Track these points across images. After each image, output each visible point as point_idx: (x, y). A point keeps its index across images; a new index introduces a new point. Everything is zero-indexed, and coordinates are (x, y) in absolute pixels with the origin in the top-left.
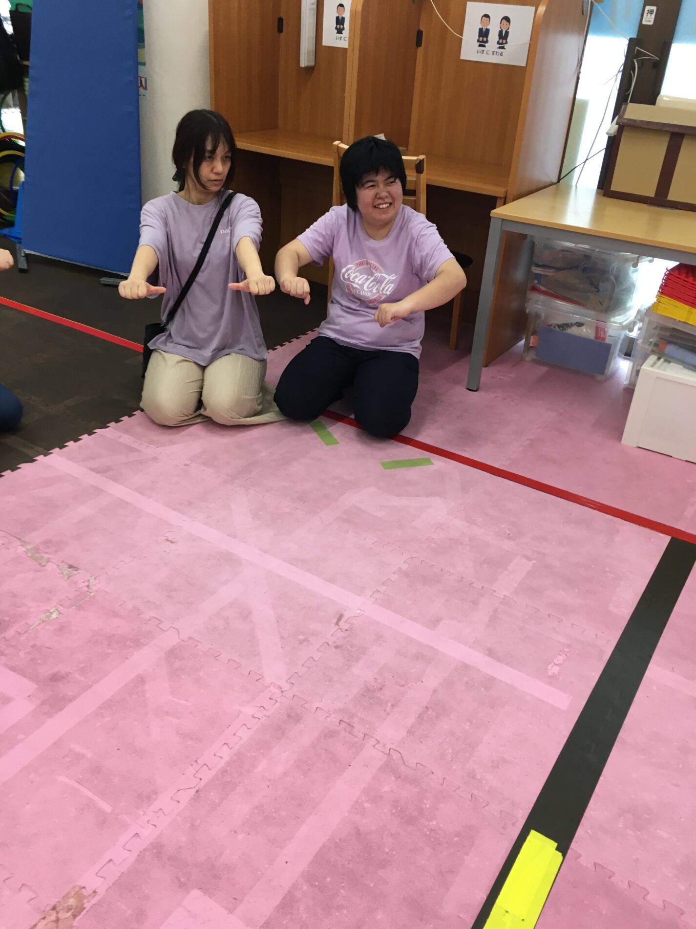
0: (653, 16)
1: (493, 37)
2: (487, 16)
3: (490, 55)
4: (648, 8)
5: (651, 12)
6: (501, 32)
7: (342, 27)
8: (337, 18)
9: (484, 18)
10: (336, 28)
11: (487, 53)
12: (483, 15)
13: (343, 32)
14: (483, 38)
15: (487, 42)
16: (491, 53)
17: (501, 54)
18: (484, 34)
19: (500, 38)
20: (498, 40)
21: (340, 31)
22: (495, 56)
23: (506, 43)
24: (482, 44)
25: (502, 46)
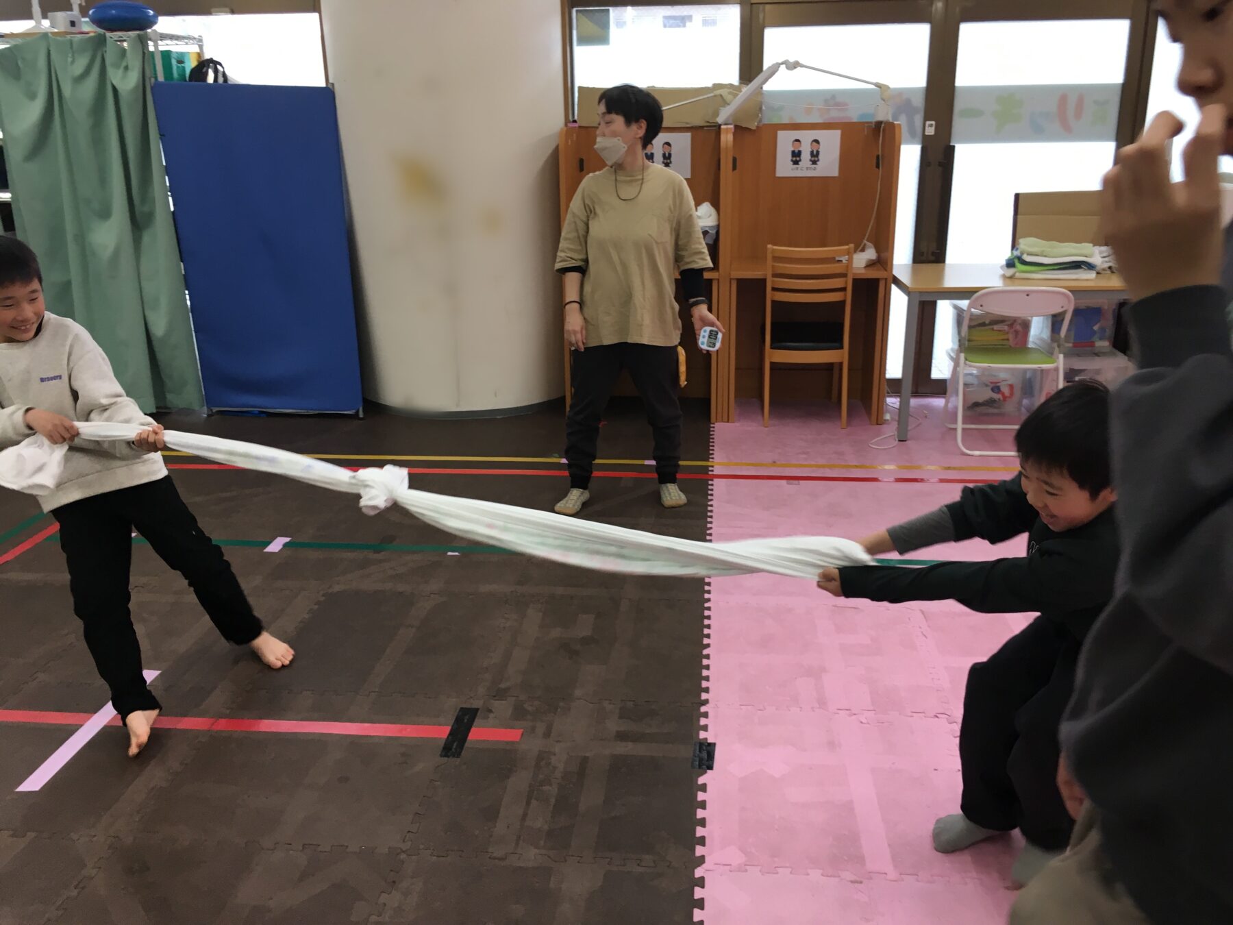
0: (933, 128)
1: (806, 157)
2: (798, 140)
3: (805, 169)
4: (928, 123)
5: (931, 125)
6: (812, 152)
8: (647, 154)
9: (795, 142)
12: (794, 139)
14: (796, 159)
15: (800, 160)
16: (804, 169)
17: (815, 169)
18: (796, 156)
19: (812, 157)
20: (809, 157)
22: (809, 171)
23: (818, 160)
24: (796, 163)
25: (814, 162)
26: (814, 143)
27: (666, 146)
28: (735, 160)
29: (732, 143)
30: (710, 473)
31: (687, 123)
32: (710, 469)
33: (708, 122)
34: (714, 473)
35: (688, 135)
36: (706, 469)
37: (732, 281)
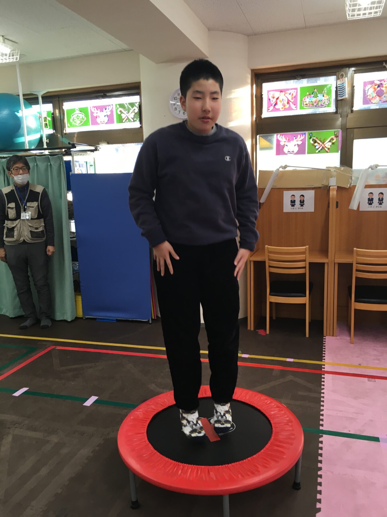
2: (371, 193)
6: (379, 199)
7: (294, 204)
8: (291, 201)
9: (370, 194)
10: (291, 205)
11: (373, 207)
12: (369, 192)
13: (295, 206)
14: (370, 202)
15: (373, 203)
16: (375, 207)
17: (381, 207)
18: (370, 201)
20: (378, 201)
21: (293, 206)
23: (383, 203)
24: (370, 204)
25: (380, 204)
26: (380, 194)
27: (301, 196)
28: (337, 203)
29: (336, 195)
30: (323, 369)
31: (313, 186)
32: (323, 366)
33: (323, 185)
34: (325, 370)
35: (312, 192)
36: (320, 367)
37: (335, 264)
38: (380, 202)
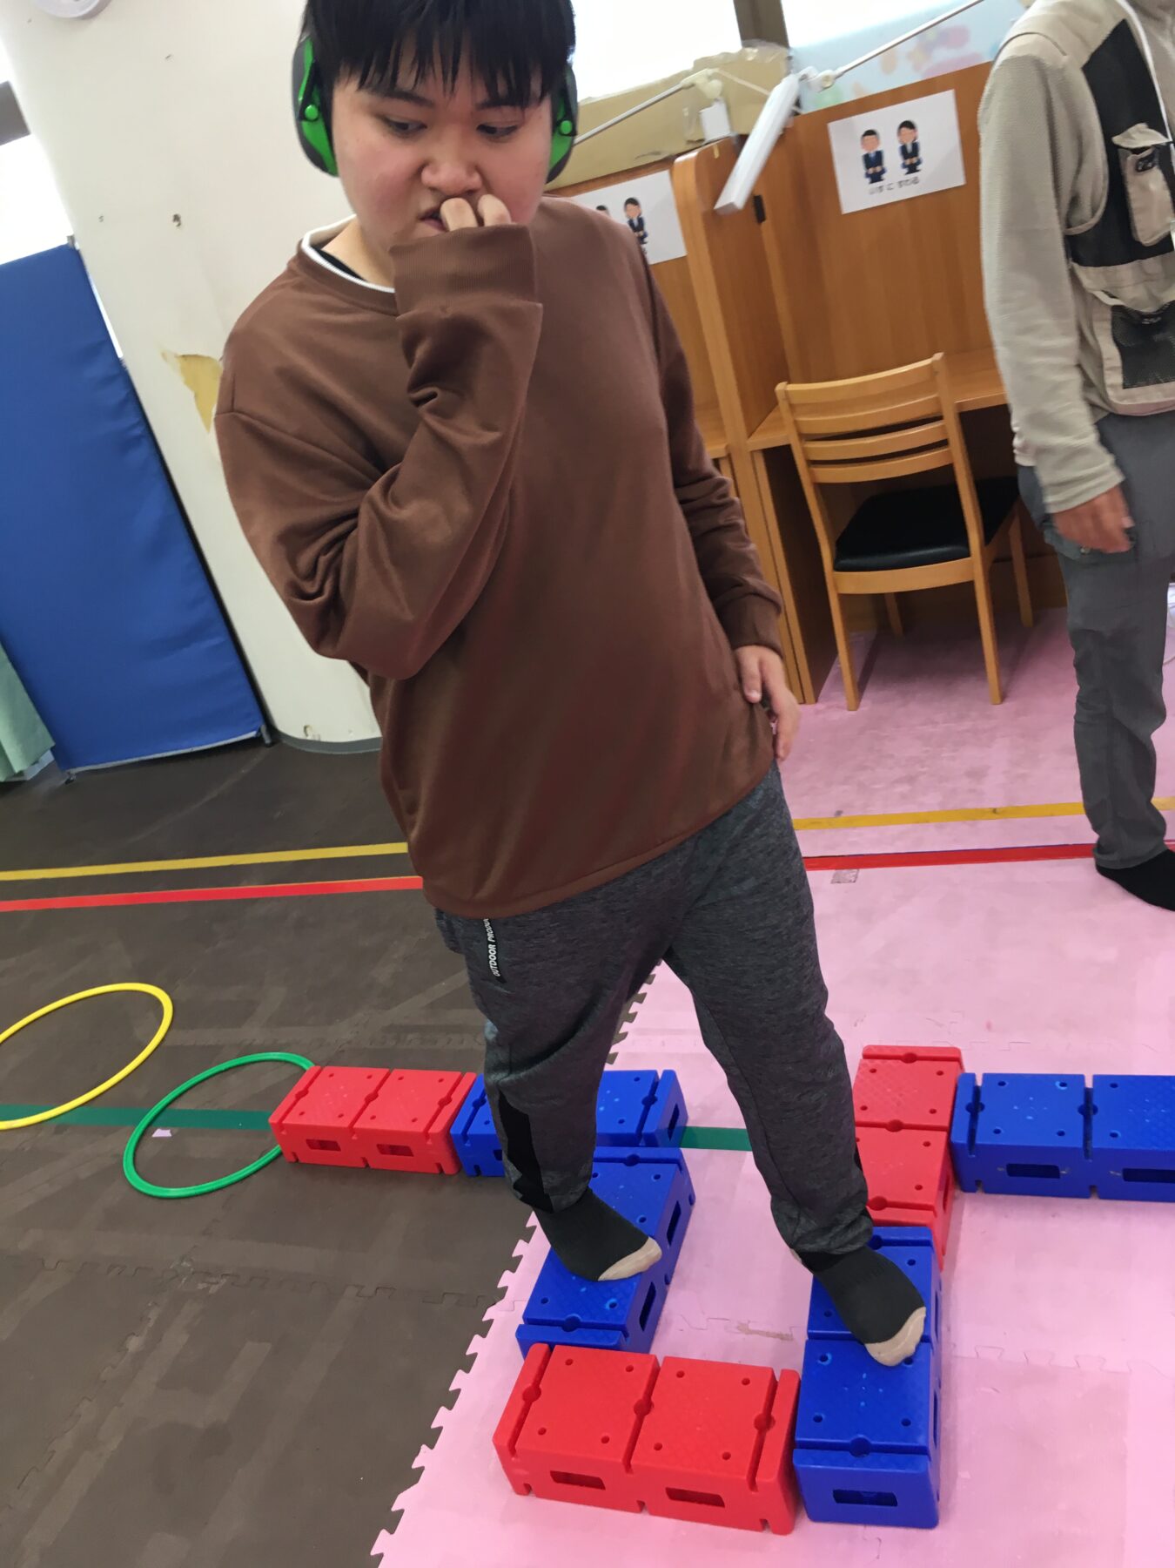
2: (870, 133)
6: (904, 149)
9: (866, 137)
11: (889, 189)
12: (863, 132)
14: (875, 171)
15: (883, 171)
16: (895, 186)
17: (915, 181)
18: (874, 165)
19: (905, 158)
20: (899, 160)
22: (904, 188)
23: (919, 162)
24: (876, 178)
25: (912, 169)
26: (903, 129)
27: (630, 206)
31: (658, 153)
33: (691, 142)
35: (664, 177)
37: (756, 455)
38: (908, 162)
